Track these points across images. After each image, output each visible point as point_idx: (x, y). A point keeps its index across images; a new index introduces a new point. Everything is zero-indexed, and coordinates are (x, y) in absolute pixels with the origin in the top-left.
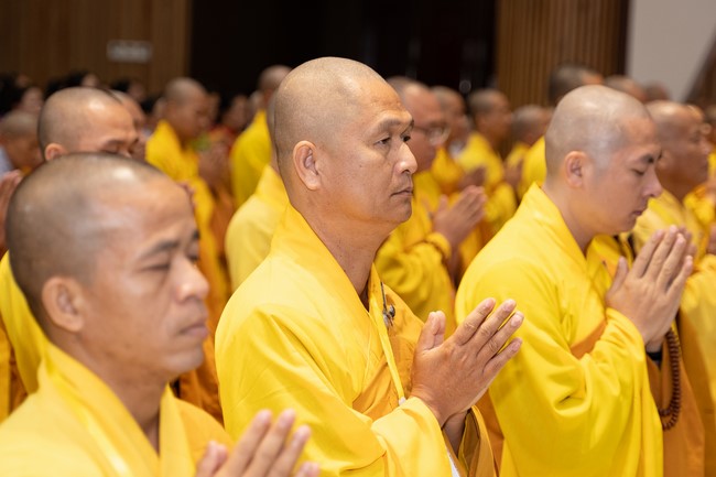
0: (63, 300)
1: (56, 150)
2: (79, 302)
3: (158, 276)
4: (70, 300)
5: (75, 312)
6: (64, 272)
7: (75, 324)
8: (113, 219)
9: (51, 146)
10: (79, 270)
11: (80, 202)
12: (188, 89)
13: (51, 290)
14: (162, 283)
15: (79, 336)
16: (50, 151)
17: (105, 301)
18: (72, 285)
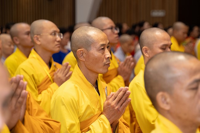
0: (163, 99)
1: (146, 48)
2: (168, 100)
3: (194, 91)
4: (165, 99)
5: (167, 103)
6: (163, 90)
7: (167, 108)
8: (179, 73)
9: (144, 47)
10: (168, 90)
11: (167, 67)
12: (180, 25)
13: (159, 96)
14: (196, 93)
15: (169, 111)
16: (144, 49)
17: (177, 100)
18: (166, 95)
